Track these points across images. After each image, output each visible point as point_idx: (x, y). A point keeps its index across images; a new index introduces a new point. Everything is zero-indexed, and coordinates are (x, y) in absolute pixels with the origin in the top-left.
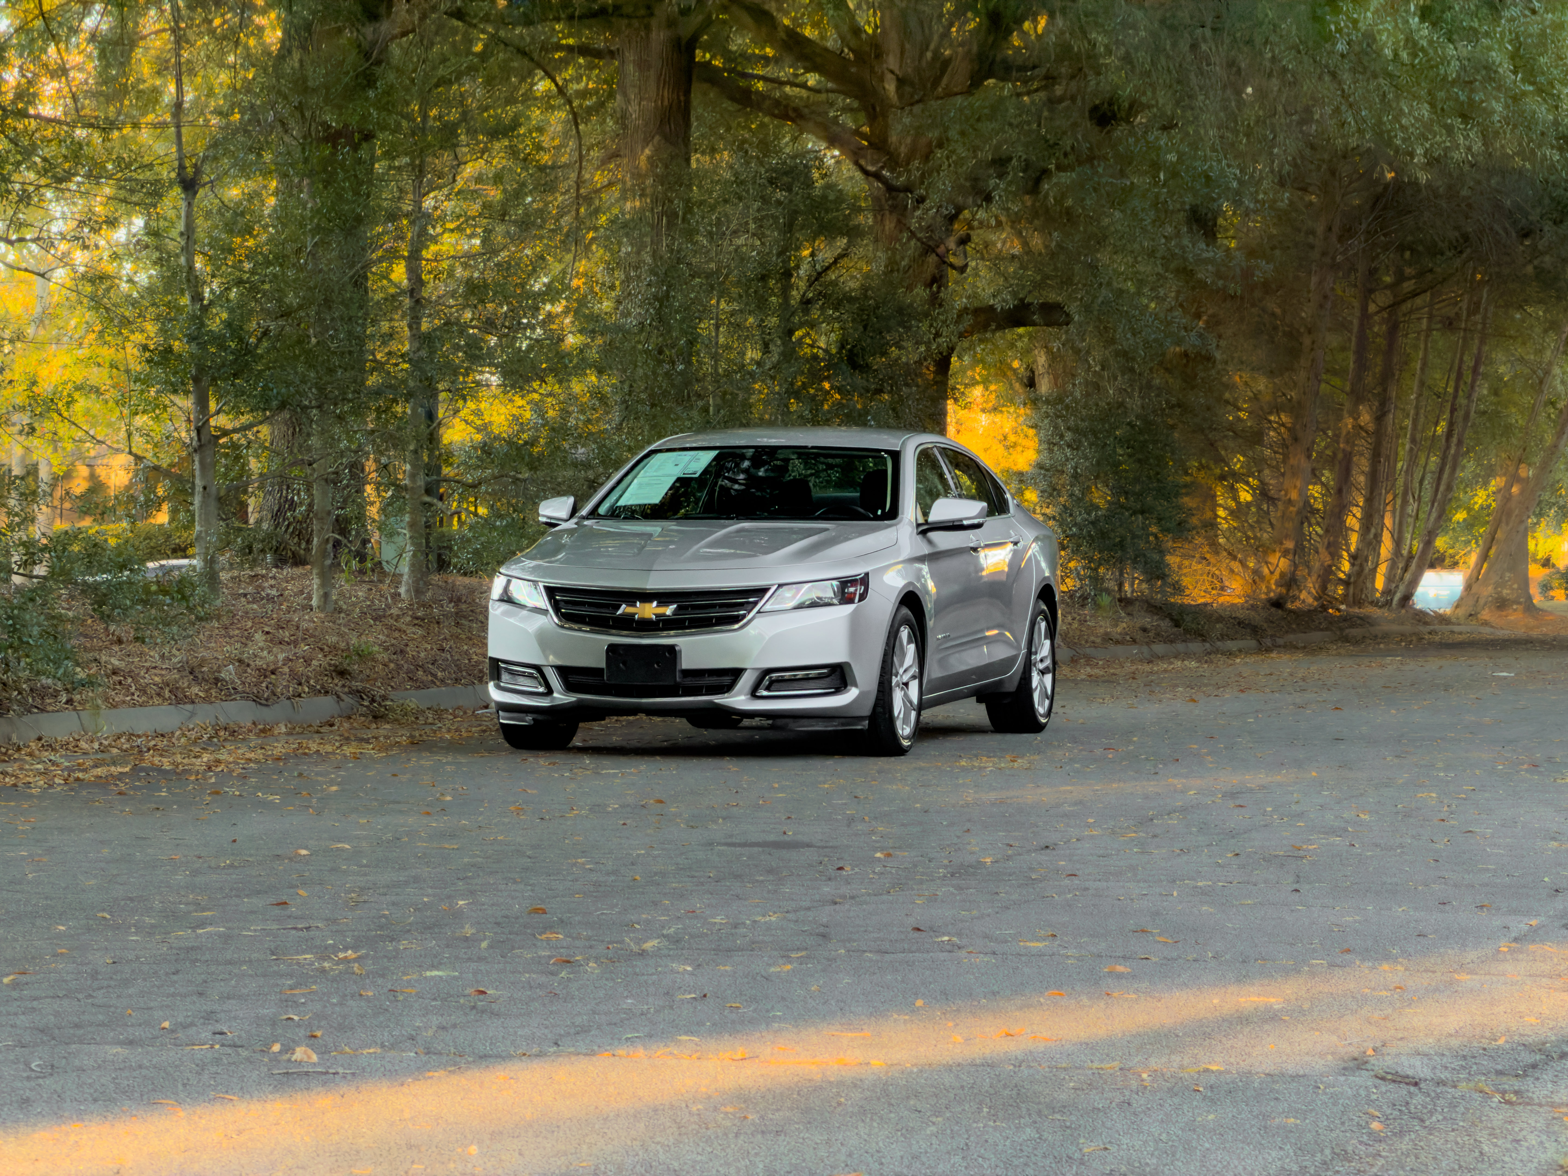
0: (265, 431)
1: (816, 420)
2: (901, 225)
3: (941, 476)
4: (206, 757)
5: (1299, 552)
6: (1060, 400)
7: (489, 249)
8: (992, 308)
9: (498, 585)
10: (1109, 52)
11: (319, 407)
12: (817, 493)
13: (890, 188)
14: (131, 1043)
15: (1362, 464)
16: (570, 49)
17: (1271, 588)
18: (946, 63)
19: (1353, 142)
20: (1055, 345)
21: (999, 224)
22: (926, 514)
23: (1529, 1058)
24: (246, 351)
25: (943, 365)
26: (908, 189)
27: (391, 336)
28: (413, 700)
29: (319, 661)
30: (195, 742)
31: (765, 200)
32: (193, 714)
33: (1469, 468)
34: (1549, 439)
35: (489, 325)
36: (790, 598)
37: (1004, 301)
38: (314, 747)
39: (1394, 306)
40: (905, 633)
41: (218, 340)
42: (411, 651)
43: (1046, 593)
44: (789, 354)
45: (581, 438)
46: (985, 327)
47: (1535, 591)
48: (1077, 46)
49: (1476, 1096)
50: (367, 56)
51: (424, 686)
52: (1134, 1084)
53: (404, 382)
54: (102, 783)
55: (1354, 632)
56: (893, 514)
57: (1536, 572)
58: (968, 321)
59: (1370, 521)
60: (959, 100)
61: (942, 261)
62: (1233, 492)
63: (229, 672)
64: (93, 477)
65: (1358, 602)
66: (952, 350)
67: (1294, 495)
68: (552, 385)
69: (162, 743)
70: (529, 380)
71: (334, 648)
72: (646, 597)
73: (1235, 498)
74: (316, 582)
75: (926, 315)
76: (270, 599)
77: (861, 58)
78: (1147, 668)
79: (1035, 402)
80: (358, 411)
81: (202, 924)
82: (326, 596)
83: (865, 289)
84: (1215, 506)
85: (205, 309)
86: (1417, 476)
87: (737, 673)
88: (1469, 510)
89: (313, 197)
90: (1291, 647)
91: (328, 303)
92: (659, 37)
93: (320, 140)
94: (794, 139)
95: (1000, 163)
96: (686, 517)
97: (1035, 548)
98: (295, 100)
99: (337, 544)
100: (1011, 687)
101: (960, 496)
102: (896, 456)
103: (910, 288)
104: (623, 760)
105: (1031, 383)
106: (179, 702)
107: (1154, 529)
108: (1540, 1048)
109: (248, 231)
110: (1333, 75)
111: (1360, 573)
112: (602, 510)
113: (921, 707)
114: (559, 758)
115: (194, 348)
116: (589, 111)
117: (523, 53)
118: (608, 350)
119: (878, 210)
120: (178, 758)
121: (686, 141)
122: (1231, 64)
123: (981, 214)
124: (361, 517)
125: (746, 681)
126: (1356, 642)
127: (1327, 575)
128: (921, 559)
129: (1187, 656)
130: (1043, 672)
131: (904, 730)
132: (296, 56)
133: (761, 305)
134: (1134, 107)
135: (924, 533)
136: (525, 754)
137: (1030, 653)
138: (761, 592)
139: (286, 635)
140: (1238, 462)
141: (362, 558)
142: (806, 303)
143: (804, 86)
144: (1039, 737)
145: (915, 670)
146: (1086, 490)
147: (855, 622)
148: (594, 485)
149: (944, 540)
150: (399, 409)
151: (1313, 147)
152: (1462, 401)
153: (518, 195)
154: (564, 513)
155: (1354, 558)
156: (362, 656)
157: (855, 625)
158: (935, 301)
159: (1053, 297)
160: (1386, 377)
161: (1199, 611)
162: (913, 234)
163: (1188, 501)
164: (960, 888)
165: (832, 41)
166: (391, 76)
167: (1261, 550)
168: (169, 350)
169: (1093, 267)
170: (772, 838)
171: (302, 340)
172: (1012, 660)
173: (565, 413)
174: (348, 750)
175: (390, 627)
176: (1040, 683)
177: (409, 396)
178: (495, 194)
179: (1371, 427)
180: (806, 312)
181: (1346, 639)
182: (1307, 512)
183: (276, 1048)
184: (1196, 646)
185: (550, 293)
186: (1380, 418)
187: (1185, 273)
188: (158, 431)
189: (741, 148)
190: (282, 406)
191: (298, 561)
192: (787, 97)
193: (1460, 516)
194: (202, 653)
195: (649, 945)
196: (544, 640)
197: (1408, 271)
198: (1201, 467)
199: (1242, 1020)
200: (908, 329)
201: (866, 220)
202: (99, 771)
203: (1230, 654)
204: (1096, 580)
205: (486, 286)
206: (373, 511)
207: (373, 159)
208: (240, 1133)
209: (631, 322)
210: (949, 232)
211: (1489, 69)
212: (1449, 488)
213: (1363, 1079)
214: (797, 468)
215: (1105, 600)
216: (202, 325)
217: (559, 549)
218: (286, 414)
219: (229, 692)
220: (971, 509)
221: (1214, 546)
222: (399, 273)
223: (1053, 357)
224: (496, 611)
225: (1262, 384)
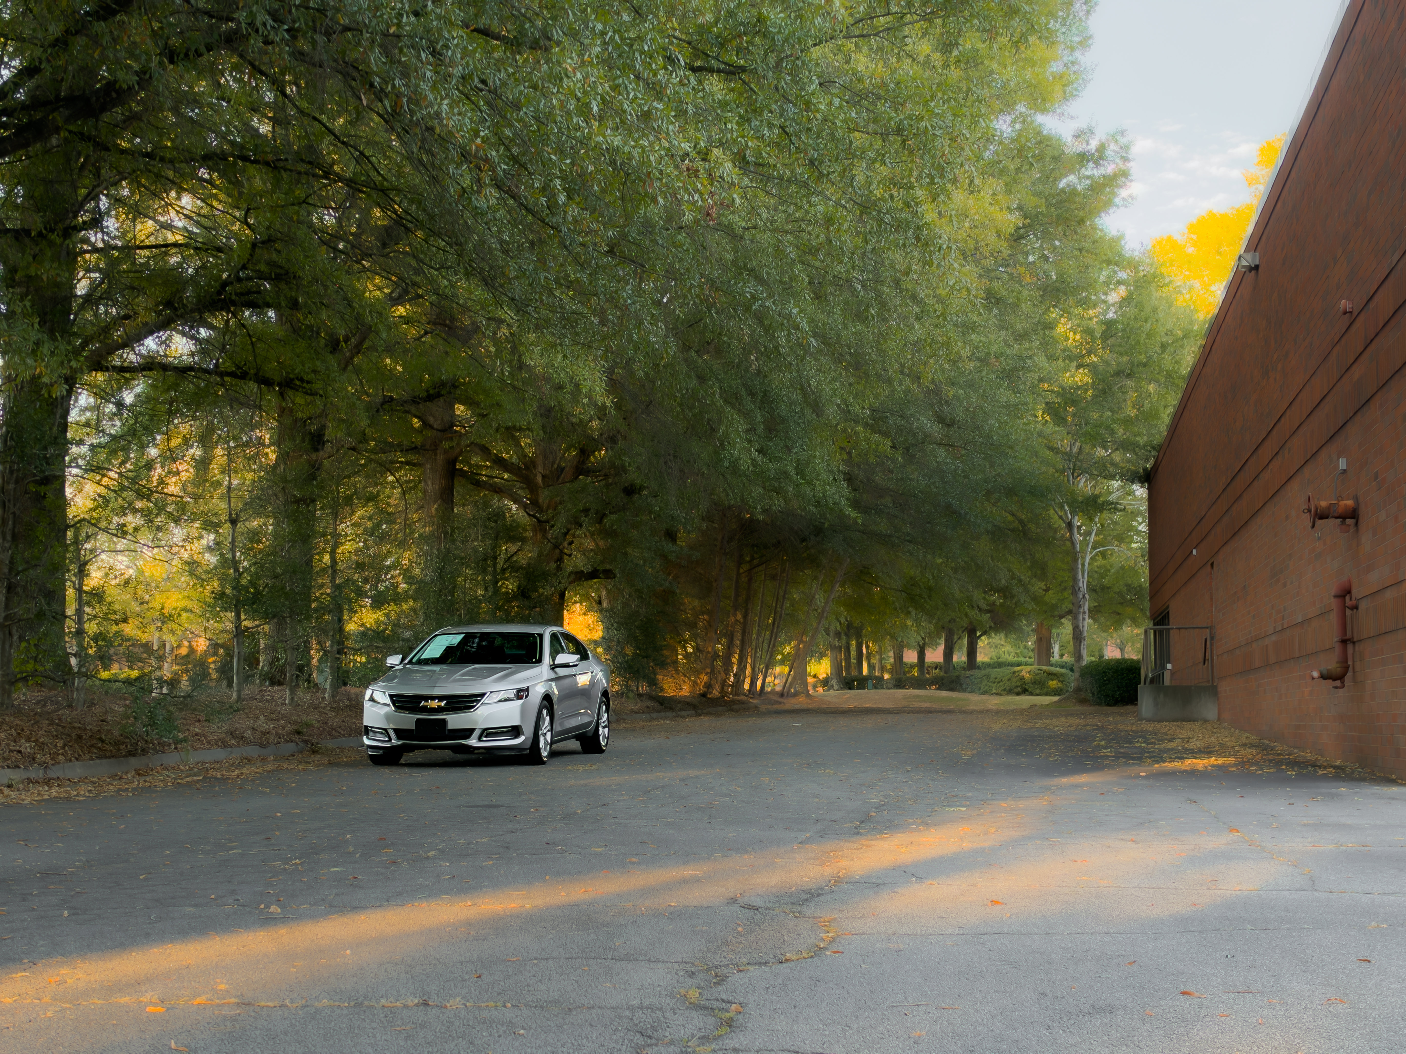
0: (267, 628)
1: (509, 620)
2: (544, 536)
3: (560, 644)
4: (237, 772)
5: (712, 673)
6: (612, 610)
7: (367, 547)
8: (582, 572)
9: (368, 693)
10: (629, 465)
11: (290, 617)
12: (507, 651)
13: (539, 521)
14: (196, 906)
15: (738, 636)
16: (401, 462)
17: (701, 688)
18: (563, 469)
19: (733, 503)
20: (610, 587)
21: (586, 536)
22: (554, 661)
23: (805, 896)
24: (258, 592)
25: (562, 596)
26: (547, 521)
27: (322, 586)
28: (330, 744)
29: (289, 728)
30: (232, 765)
31: (486, 527)
32: (231, 752)
33: (782, 638)
34: (815, 624)
35: (366, 581)
36: (496, 697)
37: (587, 569)
38: (285, 766)
39: (750, 570)
40: (545, 712)
41: (246, 588)
42: (330, 723)
43: (605, 694)
44: (497, 591)
45: (406, 628)
46: (580, 579)
47: (810, 688)
48: (617, 462)
49: (783, 914)
50: (313, 467)
51: (336, 738)
52: (638, 913)
53: (328, 606)
54: (189, 784)
55: (735, 707)
56: (540, 661)
57: (810, 680)
58: (573, 577)
59: (742, 660)
60: (568, 485)
61: (562, 552)
62: (685, 648)
63: (248, 734)
64: (190, 647)
65: (737, 694)
66: (566, 589)
67: (710, 649)
68: (393, 606)
69: (217, 766)
70: (383, 604)
71: (295, 722)
72: (433, 698)
73: (686, 650)
74: (288, 693)
75: (555, 574)
76: (267, 701)
77: (527, 468)
78: (649, 724)
79: (601, 611)
80: (308, 618)
81: (232, 849)
82: (292, 699)
83: (529, 564)
84: (677, 654)
85: (240, 575)
86: (761, 640)
87: (472, 730)
88: (783, 654)
89: (288, 526)
90: (709, 714)
91: (294, 572)
92: (440, 458)
93: (292, 502)
94: (499, 501)
95: (586, 511)
96: (451, 663)
97: (600, 675)
98: (281, 485)
99: (298, 676)
100: (590, 734)
101: (569, 653)
102: (541, 636)
103: (548, 563)
104: (422, 769)
105: (600, 603)
106: (225, 747)
107: (652, 664)
108: (808, 892)
109: (259, 541)
110: (723, 476)
111: (738, 682)
112: (414, 661)
113: (551, 744)
114: (394, 769)
115: (235, 592)
116: (411, 489)
117: (381, 465)
118: (417, 591)
119: (535, 531)
120: (224, 772)
121: (452, 501)
122: (681, 470)
123: (578, 532)
124: (309, 663)
125: (476, 734)
126: (737, 711)
127: (724, 683)
128: (552, 680)
129: (666, 718)
130: (604, 727)
131: (544, 754)
132: (282, 466)
133: (484, 571)
134: (641, 488)
135: (553, 669)
136: (379, 768)
137: (598, 719)
138: (482, 695)
139: (274, 716)
140: (687, 635)
141: (309, 682)
142: (503, 570)
143: (502, 478)
144: (602, 755)
145: (549, 728)
146: (623, 648)
147: (523, 707)
148: (411, 649)
149: (561, 671)
150: (326, 617)
151: (715, 504)
152: (779, 609)
153: (378, 525)
154: (397, 663)
155: (735, 675)
156: (308, 725)
157: (523, 710)
158: (559, 568)
159: (608, 567)
160: (748, 600)
161: (671, 699)
162: (549, 541)
163: (666, 652)
164: (566, 824)
165: (515, 460)
166: (324, 475)
167: (697, 673)
168: (224, 593)
169: (626, 554)
170: (486, 803)
171: (283, 588)
172: (590, 723)
173: (399, 618)
174: (301, 767)
175: (320, 712)
176: (603, 732)
177: (330, 612)
178: (369, 525)
179: (742, 621)
180: (504, 574)
181: (732, 710)
182: (716, 656)
183: (262, 906)
184: (669, 714)
185: (393, 567)
186: (745, 616)
187: (664, 557)
188: (220, 626)
189: (475, 504)
190: (274, 617)
191: (280, 683)
192: (495, 483)
193: (779, 657)
194: (237, 726)
195: (431, 854)
196: (388, 717)
197: (755, 556)
198: (671, 638)
199: (685, 881)
200: (547, 581)
201: (529, 534)
202: (188, 779)
203: (684, 717)
204: (627, 686)
205: (364, 564)
206: (315, 661)
207: (315, 511)
208: (244, 947)
209: (428, 579)
210: (565, 539)
211: (786, 474)
212: (774, 646)
213: (735, 908)
214: (498, 641)
215: (631, 695)
216: (239, 582)
217: (395, 677)
218: (276, 620)
219: (248, 743)
220: (572, 658)
221: (677, 671)
222: (327, 558)
223: (609, 592)
224: (367, 705)
225: (696, 603)
